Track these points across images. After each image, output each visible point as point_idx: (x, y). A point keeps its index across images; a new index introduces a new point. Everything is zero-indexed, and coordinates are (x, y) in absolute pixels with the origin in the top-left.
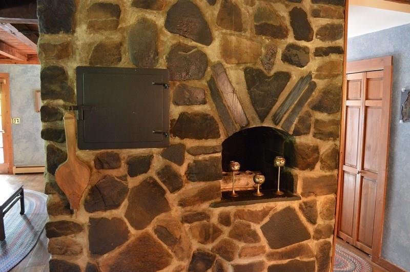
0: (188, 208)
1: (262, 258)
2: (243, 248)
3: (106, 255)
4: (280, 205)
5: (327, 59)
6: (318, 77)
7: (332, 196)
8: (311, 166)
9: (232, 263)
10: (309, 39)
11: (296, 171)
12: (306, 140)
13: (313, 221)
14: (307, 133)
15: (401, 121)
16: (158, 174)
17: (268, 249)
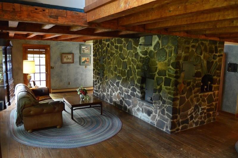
0: (195, 94)
1: (206, 107)
2: (203, 104)
3: (182, 106)
4: (210, 93)
5: (220, 58)
6: (218, 62)
7: (218, 91)
8: (215, 84)
9: (201, 107)
10: (217, 53)
11: (213, 85)
12: (215, 77)
13: (215, 98)
14: (215, 76)
15: (228, 72)
16: (192, 86)
17: (207, 104)
